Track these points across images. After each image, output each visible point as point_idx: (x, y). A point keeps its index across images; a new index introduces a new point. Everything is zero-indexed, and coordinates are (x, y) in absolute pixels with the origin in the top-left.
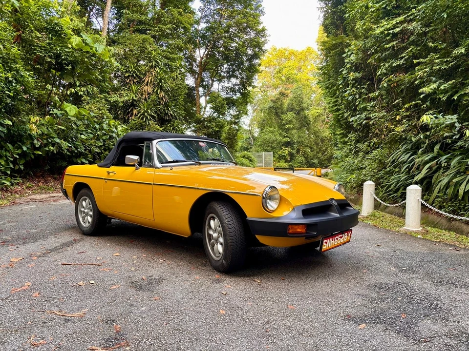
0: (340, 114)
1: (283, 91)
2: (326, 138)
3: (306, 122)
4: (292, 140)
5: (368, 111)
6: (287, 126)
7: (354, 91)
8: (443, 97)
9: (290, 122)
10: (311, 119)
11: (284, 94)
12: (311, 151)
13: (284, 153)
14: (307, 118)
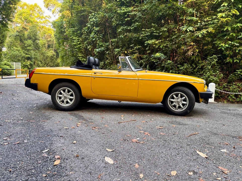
0: (81, 46)
1: (25, 27)
2: (48, 57)
3: (37, 47)
4: (31, 57)
5: (104, 47)
6: (28, 48)
7: (96, 36)
8: (156, 46)
9: (30, 46)
10: (40, 45)
11: (26, 29)
12: (41, 63)
13: (27, 64)
14: (38, 44)
